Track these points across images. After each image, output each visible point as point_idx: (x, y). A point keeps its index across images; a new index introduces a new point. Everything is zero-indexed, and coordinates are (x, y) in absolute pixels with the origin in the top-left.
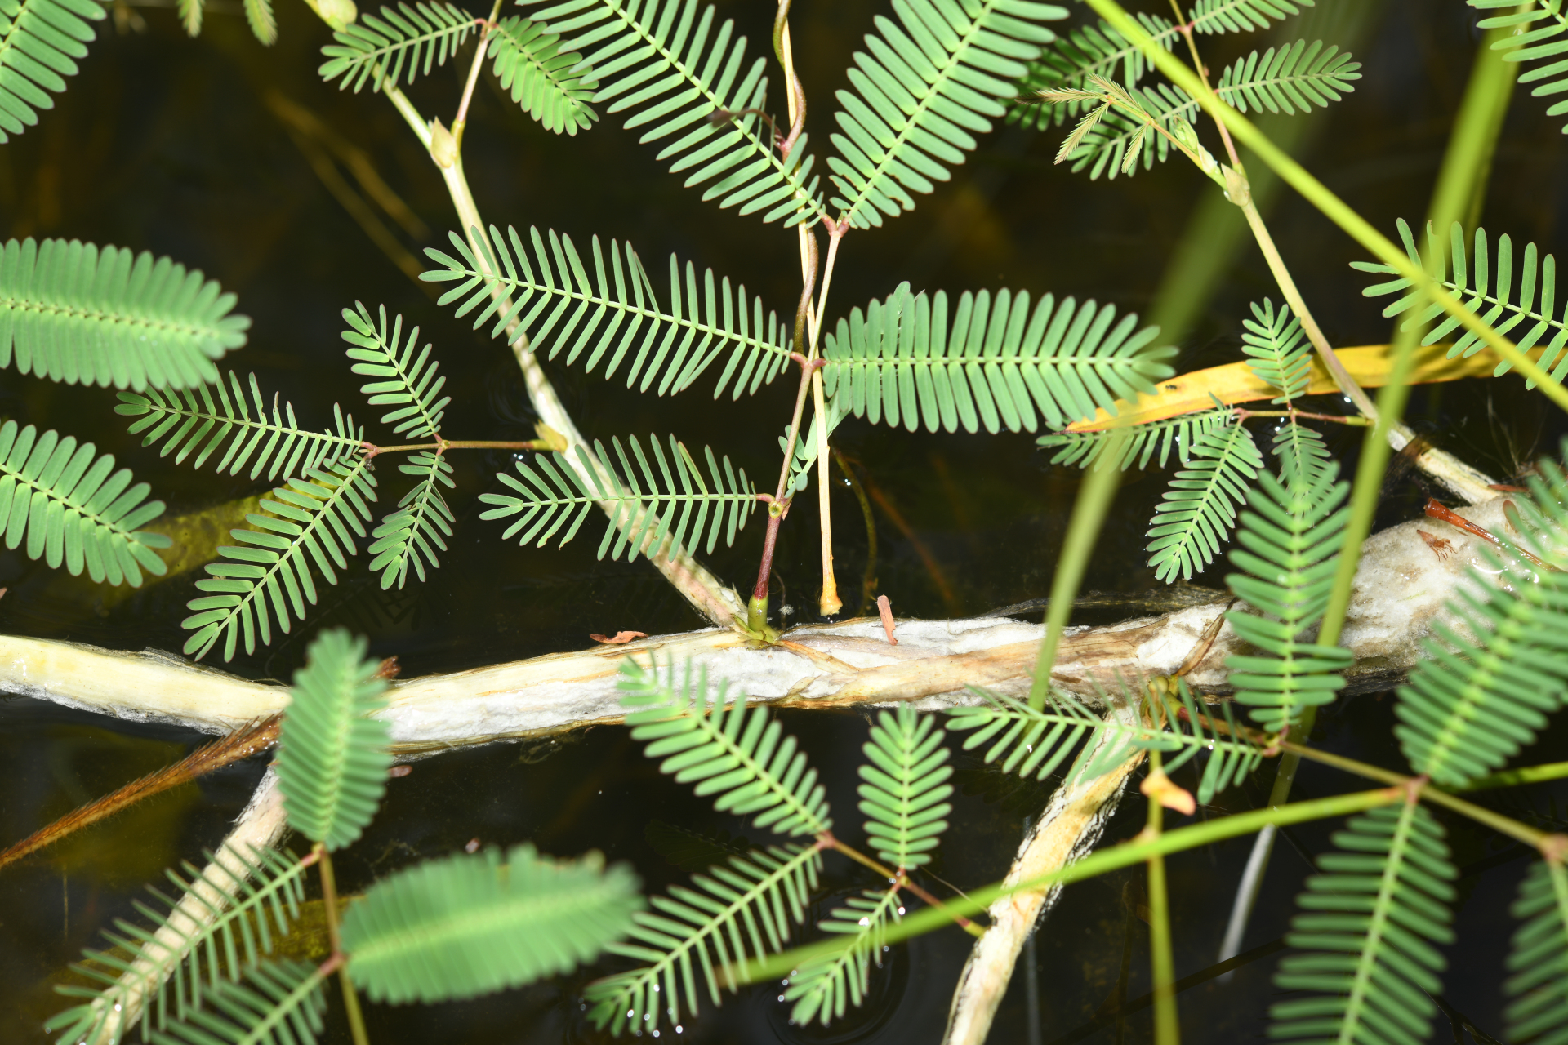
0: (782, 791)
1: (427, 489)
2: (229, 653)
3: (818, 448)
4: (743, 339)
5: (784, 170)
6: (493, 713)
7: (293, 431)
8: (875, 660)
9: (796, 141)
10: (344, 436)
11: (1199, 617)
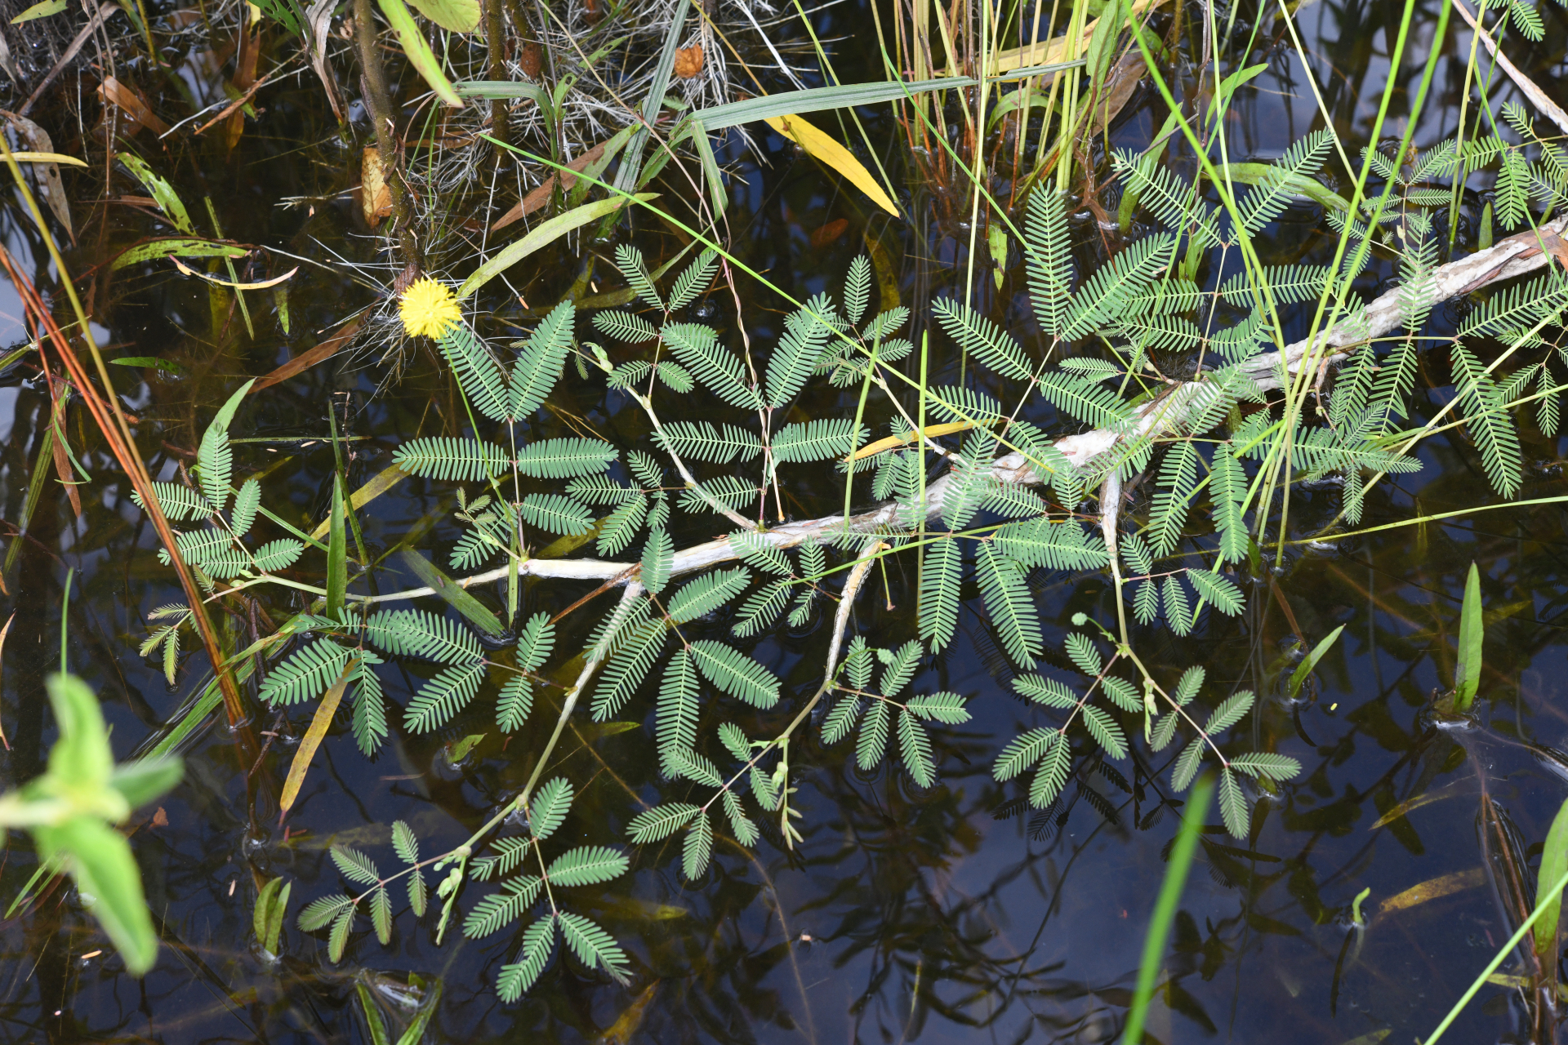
0: (779, 564)
1: (660, 502)
2: (611, 554)
3: (773, 473)
4: (747, 445)
5: (753, 395)
6: (689, 561)
7: (619, 489)
8: (798, 531)
9: (756, 386)
10: (635, 488)
11: (889, 508)
